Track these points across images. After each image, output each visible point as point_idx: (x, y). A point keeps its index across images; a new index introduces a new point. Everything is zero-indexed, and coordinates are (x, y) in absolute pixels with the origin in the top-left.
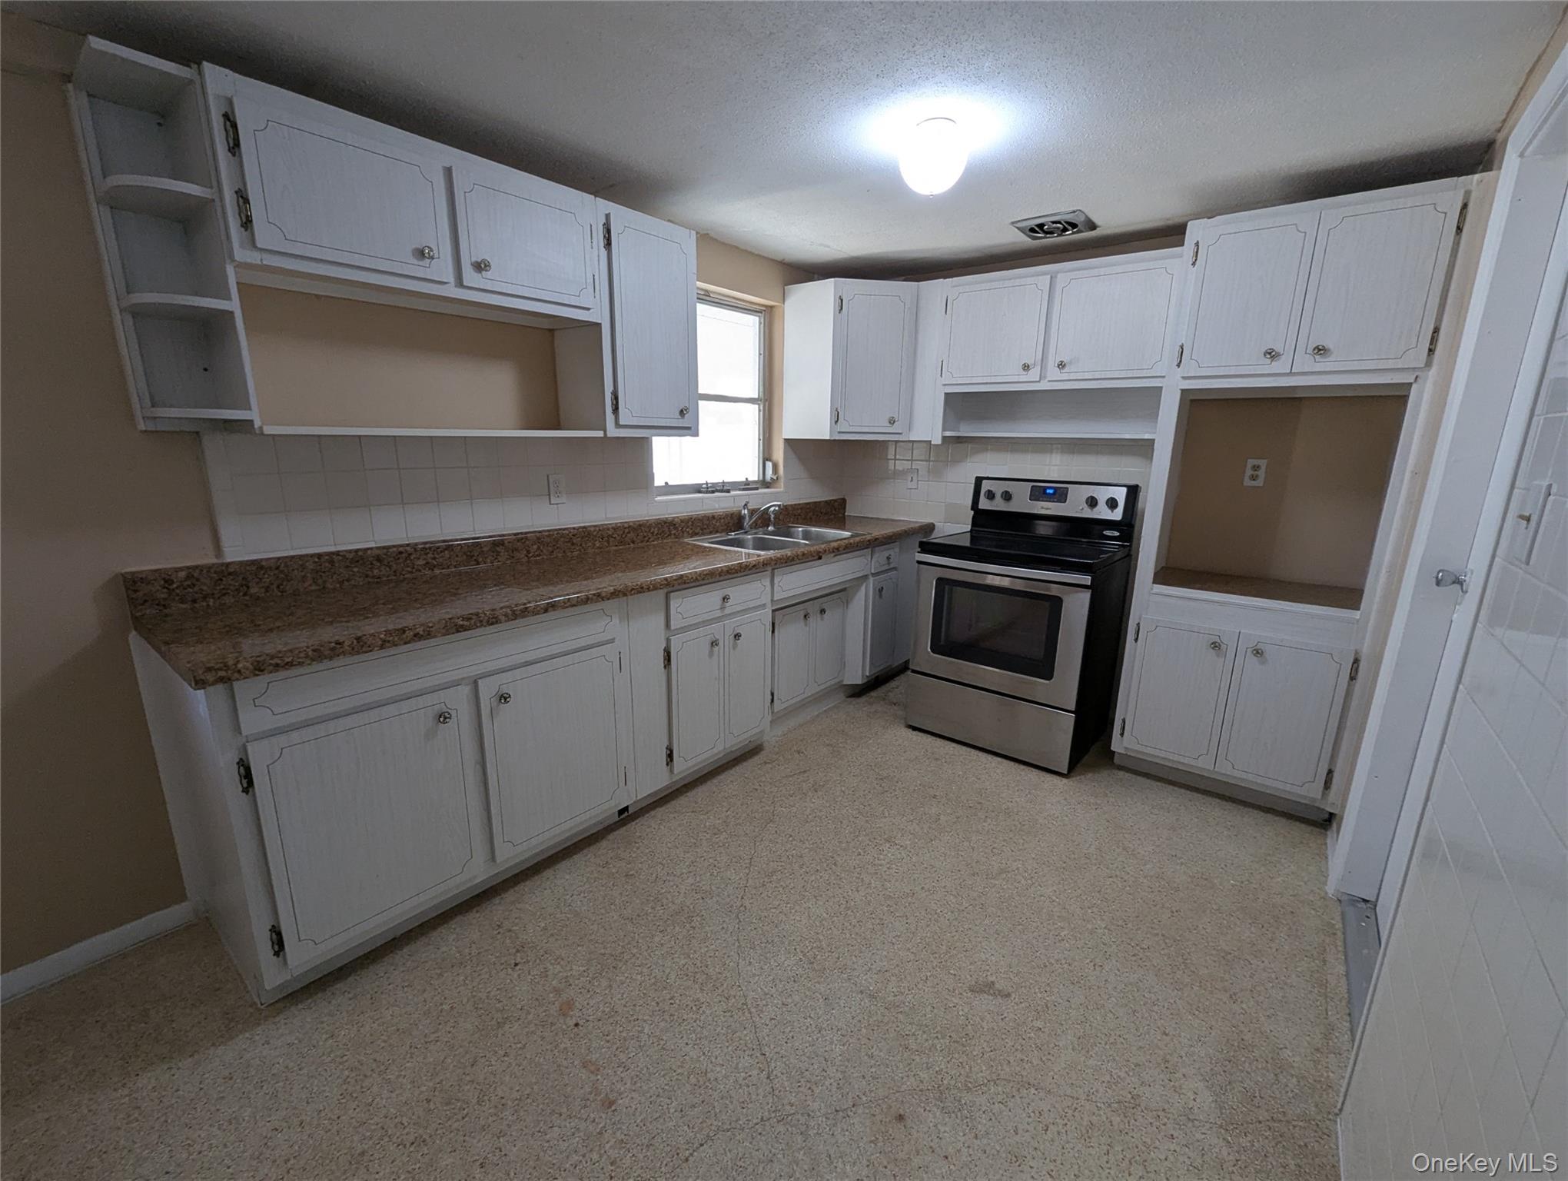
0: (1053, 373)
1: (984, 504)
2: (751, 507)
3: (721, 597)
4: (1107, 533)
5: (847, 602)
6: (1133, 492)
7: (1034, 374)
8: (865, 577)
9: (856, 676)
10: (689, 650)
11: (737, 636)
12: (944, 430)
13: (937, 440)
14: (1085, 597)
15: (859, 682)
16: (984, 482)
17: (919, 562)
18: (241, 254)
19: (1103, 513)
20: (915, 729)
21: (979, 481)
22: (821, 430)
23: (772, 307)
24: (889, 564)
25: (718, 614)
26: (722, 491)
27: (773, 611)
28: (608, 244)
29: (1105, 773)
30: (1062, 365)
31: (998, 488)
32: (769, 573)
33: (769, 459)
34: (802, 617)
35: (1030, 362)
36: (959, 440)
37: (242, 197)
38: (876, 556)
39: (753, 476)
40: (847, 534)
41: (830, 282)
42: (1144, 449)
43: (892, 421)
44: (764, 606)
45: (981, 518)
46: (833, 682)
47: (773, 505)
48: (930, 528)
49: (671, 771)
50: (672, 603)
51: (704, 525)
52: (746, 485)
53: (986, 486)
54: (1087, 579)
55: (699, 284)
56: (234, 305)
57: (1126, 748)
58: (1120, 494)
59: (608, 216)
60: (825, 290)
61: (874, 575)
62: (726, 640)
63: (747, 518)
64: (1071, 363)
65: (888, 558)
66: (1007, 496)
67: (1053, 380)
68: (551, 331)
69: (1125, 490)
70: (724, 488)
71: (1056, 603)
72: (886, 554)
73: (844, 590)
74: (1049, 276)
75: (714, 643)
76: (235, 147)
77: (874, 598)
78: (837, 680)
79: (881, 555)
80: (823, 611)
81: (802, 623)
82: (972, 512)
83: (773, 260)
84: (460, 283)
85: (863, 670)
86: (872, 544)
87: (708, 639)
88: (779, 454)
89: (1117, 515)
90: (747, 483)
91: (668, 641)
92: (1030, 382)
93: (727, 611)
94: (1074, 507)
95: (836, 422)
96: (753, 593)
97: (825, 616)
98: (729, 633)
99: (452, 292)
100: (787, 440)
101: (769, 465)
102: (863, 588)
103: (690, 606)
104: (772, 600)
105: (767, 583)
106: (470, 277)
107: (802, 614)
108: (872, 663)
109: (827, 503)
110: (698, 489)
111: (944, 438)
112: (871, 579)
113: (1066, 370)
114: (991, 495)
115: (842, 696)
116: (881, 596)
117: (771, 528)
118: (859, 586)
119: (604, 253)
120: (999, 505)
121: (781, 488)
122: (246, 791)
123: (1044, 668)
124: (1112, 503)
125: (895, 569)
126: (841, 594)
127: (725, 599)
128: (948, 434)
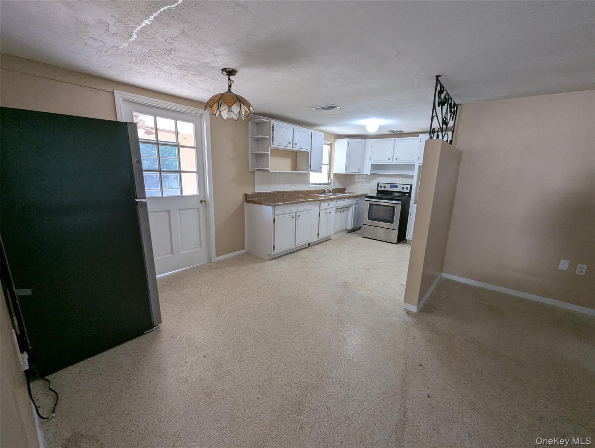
0: (395, 160)
1: (380, 189)
2: (328, 188)
3: (328, 205)
4: (406, 195)
5: (348, 210)
6: (411, 186)
7: (391, 161)
8: (352, 204)
9: (350, 227)
10: (323, 214)
11: (330, 213)
12: (371, 172)
13: (369, 174)
14: (400, 206)
15: (350, 229)
16: (380, 184)
17: (366, 200)
18: (272, 146)
19: (405, 190)
20: (364, 237)
21: (378, 183)
22: (343, 171)
23: (332, 144)
24: (357, 202)
25: (327, 208)
26: (321, 185)
27: (336, 209)
28: (311, 138)
29: (404, 244)
30: (396, 159)
31: (383, 185)
32: (335, 201)
33: (330, 178)
34: (340, 212)
35: (390, 158)
36: (374, 174)
37: (273, 137)
38: (355, 200)
39: (326, 181)
40: (349, 195)
41: (346, 139)
42: (412, 177)
43: (359, 170)
44: (334, 207)
45: (379, 192)
46: (345, 228)
47: (331, 189)
48: (367, 194)
49: (318, 238)
50: (321, 204)
51: (318, 192)
52: (325, 184)
53: (380, 185)
54: (400, 202)
55: (324, 141)
56: (269, 153)
57: (409, 238)
58: (409, 187)
59: (312, 133)
60: (346, 140)
61: (354, 204)
62: (328, 213)
63: (327, 191)
64: (398, 158)
65: (358, 201)
66: (385, 187)
67: (395, 162)
68: (297, 152)
69: (410, 185)
70: (321, 184)
71: (394, 208)
72: (357, 200)
73: (348, 207)
74: (394, 141)
75: (326, 213)
76: (273, 131)
77: (354, 210)
78: (346, 228)
79: (356, 199)
80: (344, 211)
81: (340, 213)
82: (377, 191)
83: (334, 134)
84: (293, 147)
85: (351, 227)
86: (354, 197)
87: (326, 212)
88: (332, 176)
89: (408, 191)
90: (325, 183)
91: (320, 211)
92: (390, 162)
93: (329, 207)
94: (399, 189)
95: (346, 170)
96: (332, 204)
97: (344, 212)
98: (329, 212)
99: (292, 148)
100: (334, 174)
101: (330, 179)
102: (352, 207)
103: (324, 205)
104: (336, 207)
105: (335, 202)
106: (294, 146)
107: (340, 211)
108: (353, 225)
109: (342, 189)
110: (316, 184)
111: (371, 174)
112: (354, 205)
113: (397, 160)
114: (381, 187)
115: (345, 232)
116: (356, 209)
117: (331, 193)
118: (351, 206)
119: (311, 139)
120: (383, 189)
121: (332, 184)
122: (274, 223)
123: (391, 222)
124: (407, 188)
125: (359, 203)
126: (347, 208)
127: (329, 205)
128: (372, 173)
